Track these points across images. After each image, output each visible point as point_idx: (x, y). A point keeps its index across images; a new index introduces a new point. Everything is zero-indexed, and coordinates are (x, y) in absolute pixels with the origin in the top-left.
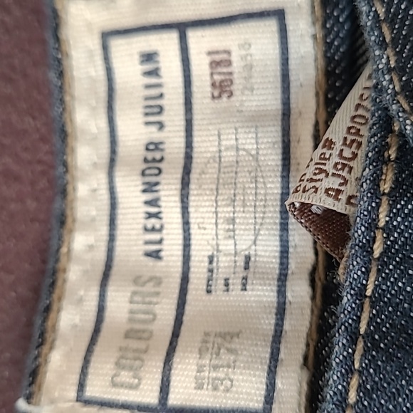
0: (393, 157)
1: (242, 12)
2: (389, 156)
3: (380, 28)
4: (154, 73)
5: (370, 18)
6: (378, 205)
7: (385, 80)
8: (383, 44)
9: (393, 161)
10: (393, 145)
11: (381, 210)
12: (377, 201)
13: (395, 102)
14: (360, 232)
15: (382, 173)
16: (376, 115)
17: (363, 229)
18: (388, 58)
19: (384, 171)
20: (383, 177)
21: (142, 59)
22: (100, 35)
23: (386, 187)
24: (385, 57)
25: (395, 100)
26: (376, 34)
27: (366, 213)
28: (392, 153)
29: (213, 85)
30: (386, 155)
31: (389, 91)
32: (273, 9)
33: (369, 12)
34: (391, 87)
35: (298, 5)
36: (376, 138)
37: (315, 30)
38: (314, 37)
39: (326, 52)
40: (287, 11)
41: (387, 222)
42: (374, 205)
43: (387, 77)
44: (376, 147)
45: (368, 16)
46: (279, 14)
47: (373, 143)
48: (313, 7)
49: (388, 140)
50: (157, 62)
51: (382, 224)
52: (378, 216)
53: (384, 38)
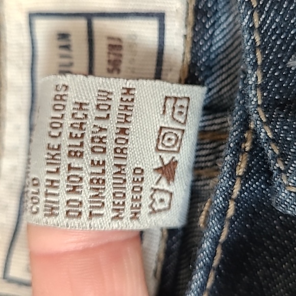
0: (247, 149)
1: (133, 11)
2: (245, 147)
3: (255, 53)
4: (67, 47)
5: (249, 44)
6: (234, 183)
7: (251, 93)
8: (255, 66)
9: (247, 152)
10: (249, 139)
11: (235, 187)
12: (233, 181)
13: (255, 112)
14: (218, 200)
15: (239, 161)
16: (239, 113)
17: (221, 199)
18: (257, 77)
19: (240, 160)
20: (239, 164)
21: (58, 37)
22: (28, 15)
23: (240, 171)
24: (255, 76)
25: (256, 110)
26: (251, 57)
27: (224, 188)
28: (248, 146)
29: (109, 61)
30: (243, 146)
31: (253, 103)
32: (156, 12)
33: (249, 39)
34: (255, 100)
35: (177, 10)
36: (237, 132)
37: (186, 31)
38: (185, 36)
39: (192, 48)
40: (167, 14)
41: (238, 195)
42: (230, 183)
43: (253, 92)
44: (237, 139)
45: (248, 42)
46: (161, 17)
47: (235, 137)
48: (187, 14)
49: (246, 135)
50: (69, 40)
51: (234, 196)
52: (232, 191)
53: (257, 61)
